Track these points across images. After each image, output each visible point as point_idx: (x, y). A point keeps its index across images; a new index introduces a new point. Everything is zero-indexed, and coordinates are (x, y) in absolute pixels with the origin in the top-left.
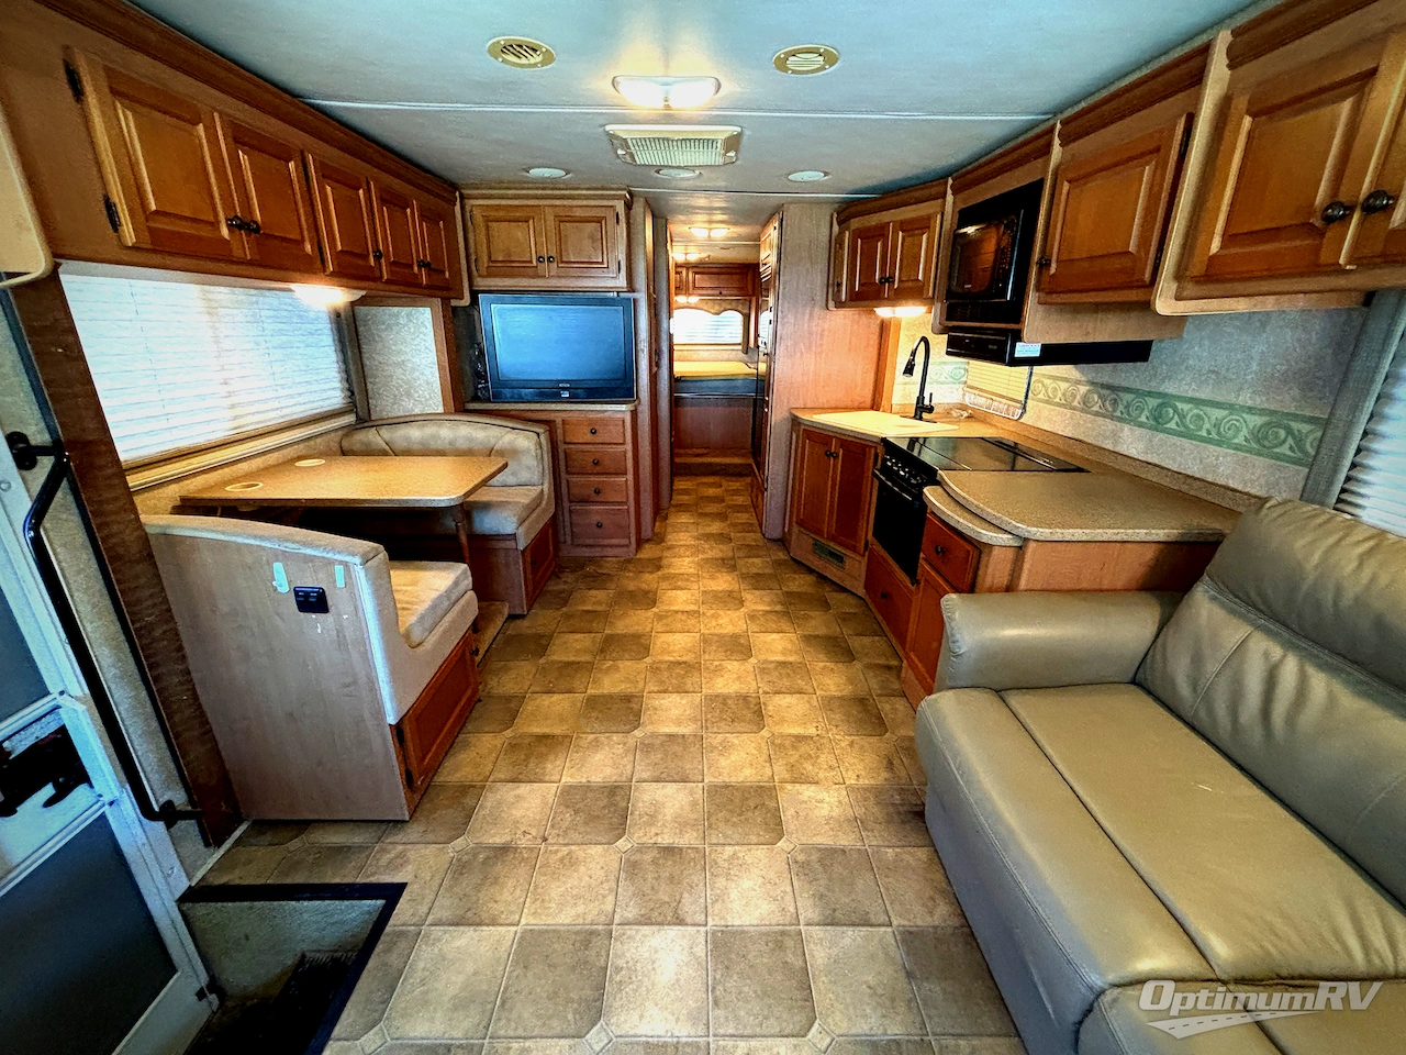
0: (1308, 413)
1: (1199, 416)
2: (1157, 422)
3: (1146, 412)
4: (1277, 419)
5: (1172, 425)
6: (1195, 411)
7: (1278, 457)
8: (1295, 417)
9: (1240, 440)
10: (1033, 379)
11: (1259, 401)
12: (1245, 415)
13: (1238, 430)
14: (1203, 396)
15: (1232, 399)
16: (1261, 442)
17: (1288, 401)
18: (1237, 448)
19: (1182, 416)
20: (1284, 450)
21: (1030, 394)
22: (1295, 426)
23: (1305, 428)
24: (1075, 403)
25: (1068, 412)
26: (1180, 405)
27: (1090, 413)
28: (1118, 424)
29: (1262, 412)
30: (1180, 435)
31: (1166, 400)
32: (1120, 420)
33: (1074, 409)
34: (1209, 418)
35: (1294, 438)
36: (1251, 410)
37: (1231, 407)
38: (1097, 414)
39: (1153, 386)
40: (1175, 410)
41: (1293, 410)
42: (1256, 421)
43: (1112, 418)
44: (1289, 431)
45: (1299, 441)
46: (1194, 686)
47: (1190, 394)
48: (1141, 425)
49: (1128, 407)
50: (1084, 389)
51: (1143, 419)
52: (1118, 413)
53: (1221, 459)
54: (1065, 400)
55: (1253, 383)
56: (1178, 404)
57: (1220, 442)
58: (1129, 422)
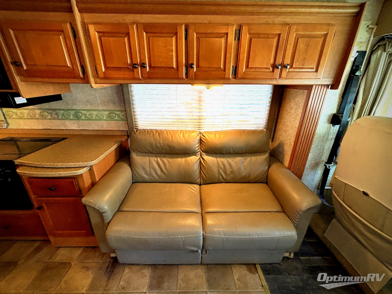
1: (91, 114)
2: (77, 117)
3: (71, 115)
4: (111, 112)
5: (83, 118)
6: (88, 113)
7: (116, 120)
8: (117, 111)
9: (105, 118)
10: (4, 110)
11: (105, 108)
12: (103, 112)
13: (103, 116)
14: (88, 108)
15: (97, 108)
16: (110, 117)
17: (111, 107)
18: (106, 120)
19: (85, 115)
20: (117, 118)
21: (7, 117)
22: (117, 113)
23: (119, 113)
25: (36, 121)
26: (83, 112)
27: (48, 119)
28: (63, 121)
29: (107, 110)
30: (87, 120)
31: (77, 112)
32: (62, 119)
34: (93, 114)
36: (104, 110)
37: (98, 110)
38: (50, 119)
39: (69, 107)
40: (82, 113)
41: (114, 109)
42: (107, 113)
43: (59, 119)
44: (115, 114)
45: (118, 115)
46: (147, 175)
47: (84, 108)
48: (72, 120)
49: (63, 115)
50: (38, 112)
51: (71, 117)
52: (60, 117)
53: (103, 124)
54: (31, 116)
55: (101, 104)
56: (82, 112)
57: (100, 120)
58: (67, 119)
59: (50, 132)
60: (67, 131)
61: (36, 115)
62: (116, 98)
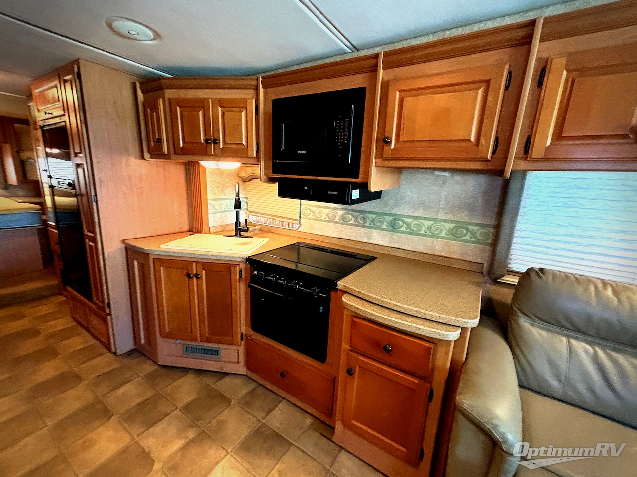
0: (475, 221)
1: (418, 225)
2: (393, 227)
3: (385, 223)
4: (460, 225)
5: (403, 229)
6: (415, 222)
7: (465, 241)
8: (471, 224)
9: (443, 234)
10: (302, 207)
11: (449, 217)
12: (443, 223)
13: (442, 230)
14: (418, 215)
15: (434, 216)
16: (454, 234)
17: (464, 216)
18: (443, 238)
19: (408, 225)
20: (467, 238)
21: (302, 216)
22: (470, 227)
23: (475, 228)
24: (337, 220)
25: (333, 225)
26: (406, 220)
27: (349, 225)
28: (369, 229)
29: (452, 222)
30: (409, 233)
31: (396, 218)
32: (369, 227)
33: (336, 222)
34: (424, 225)
35: (470, 232)
36: (446, 221)
37: (435, 220)
38: (353, 225)
39: (387, 210)
40: (403, 222)
41: (467, 220)
42: (452, 225)
43: (364, 226)
44: (467, 229)
45: (473, 234)
47: (411, 214)
48: (384, 229)
49: (373, 221)
50: (341, 212)
51: (384, 226)
52: (367, 224)
53: (435, 244)
54: (329, 218)
55: (444, 209)
56: (404, 219)
57: (433, 236)
58: (375, 228)
59: (346, 244)
60: (371, 246)
61: (336, 216)
62: (480, 201)
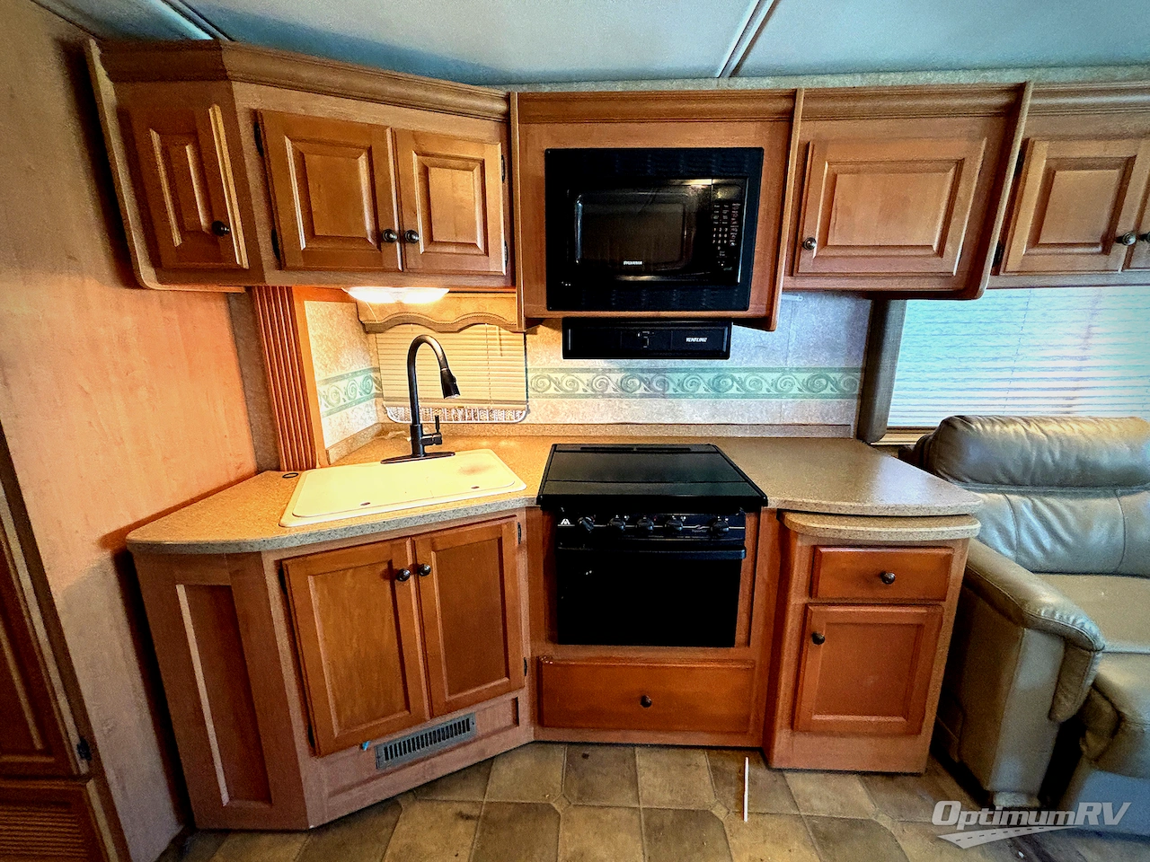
0: (837, 366)
1: (757, 381)
2: (717, 390)
3: (703, 385)
4: (817, 373)
5: (733, 391)
6: (753, 378)
7: (825, 397)
8: (834, 370)
9: (795, 391)
10: (530, 375)
11: (802, 363)
12: (794, 374)
13: (793, 385)
14: (756, 366)
15: (781, 363)
16: (809, 389)
17: (823, 360)
18: (795, 396)
19: (741, 383)
20: (827, 391)
21: (530, 392)
22: (832, 375)
23: (838, 376)
24: (610, 391)
25: (602, 402)
26: (737, 375)
27: (636, 397)
28: (674, 400)
29: (808, 370)
30: (744, 397)
32: (674, 396)
33: (610, 396)
34: (765, 381)
35: (832, 382)
36: (798, 370)
37: (783, 370)
38: (642, 396)
40: (733, 379)
41: (827, 366)
42: (806, 376)
43: (664, 396)
44: (828, 379)
45: (836, 384)
47: (744, 366)
48: (701, 396)
49: (681, 385)
50: (616, 377)
51: (701, 391)
52: (671, 391)
53: (784, 407)
54: (594, 390)
55: (795, 352)
56: (734, 374)
57: (780, 395)
58: (686, 397)
59: (635, 432)
60: (682, 428)
61: (607, 385)
62: (843, 334)
